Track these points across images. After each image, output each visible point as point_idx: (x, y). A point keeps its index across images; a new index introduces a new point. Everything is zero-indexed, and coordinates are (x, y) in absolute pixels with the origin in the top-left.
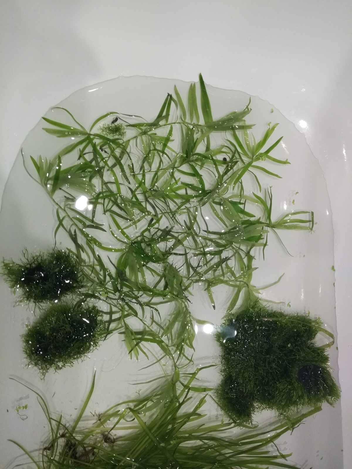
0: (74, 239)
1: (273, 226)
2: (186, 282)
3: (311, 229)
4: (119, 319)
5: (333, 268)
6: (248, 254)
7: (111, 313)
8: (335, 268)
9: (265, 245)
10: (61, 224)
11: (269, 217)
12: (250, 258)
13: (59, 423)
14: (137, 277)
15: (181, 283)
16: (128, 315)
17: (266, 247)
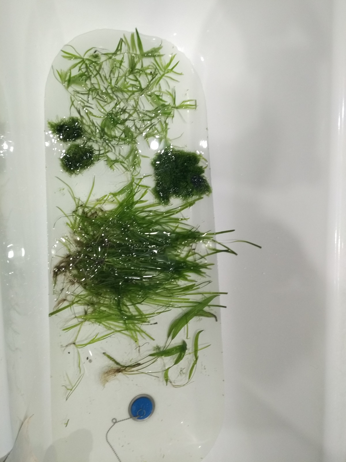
0: (79, 112)
1: (177, 108)
2: (135, 135)
3: (196, 108)
4: (103, 154)
5: (207, 129)
6: (165, 122)
7: (99, 150)
8: (208, 129)
9: (173, 117)
10: (73, 104)
11: (174, 103)
12: (167, 124)
13: (79, 200)
14: (111, 132)
15: (132, 135)
16: (108, 152)
17: (174, 118)
